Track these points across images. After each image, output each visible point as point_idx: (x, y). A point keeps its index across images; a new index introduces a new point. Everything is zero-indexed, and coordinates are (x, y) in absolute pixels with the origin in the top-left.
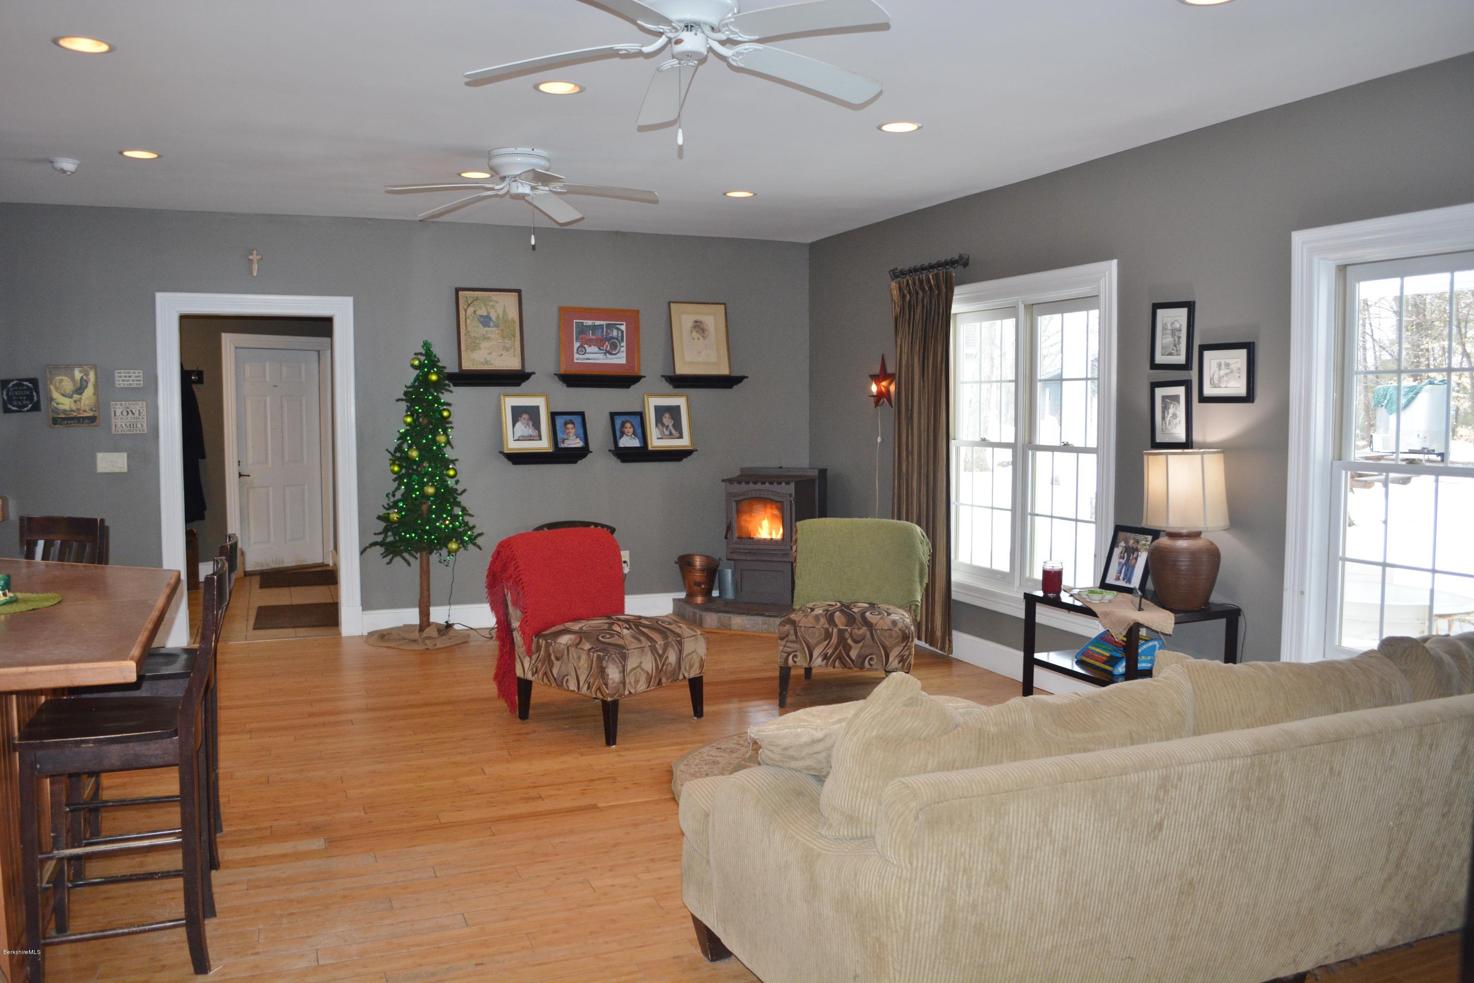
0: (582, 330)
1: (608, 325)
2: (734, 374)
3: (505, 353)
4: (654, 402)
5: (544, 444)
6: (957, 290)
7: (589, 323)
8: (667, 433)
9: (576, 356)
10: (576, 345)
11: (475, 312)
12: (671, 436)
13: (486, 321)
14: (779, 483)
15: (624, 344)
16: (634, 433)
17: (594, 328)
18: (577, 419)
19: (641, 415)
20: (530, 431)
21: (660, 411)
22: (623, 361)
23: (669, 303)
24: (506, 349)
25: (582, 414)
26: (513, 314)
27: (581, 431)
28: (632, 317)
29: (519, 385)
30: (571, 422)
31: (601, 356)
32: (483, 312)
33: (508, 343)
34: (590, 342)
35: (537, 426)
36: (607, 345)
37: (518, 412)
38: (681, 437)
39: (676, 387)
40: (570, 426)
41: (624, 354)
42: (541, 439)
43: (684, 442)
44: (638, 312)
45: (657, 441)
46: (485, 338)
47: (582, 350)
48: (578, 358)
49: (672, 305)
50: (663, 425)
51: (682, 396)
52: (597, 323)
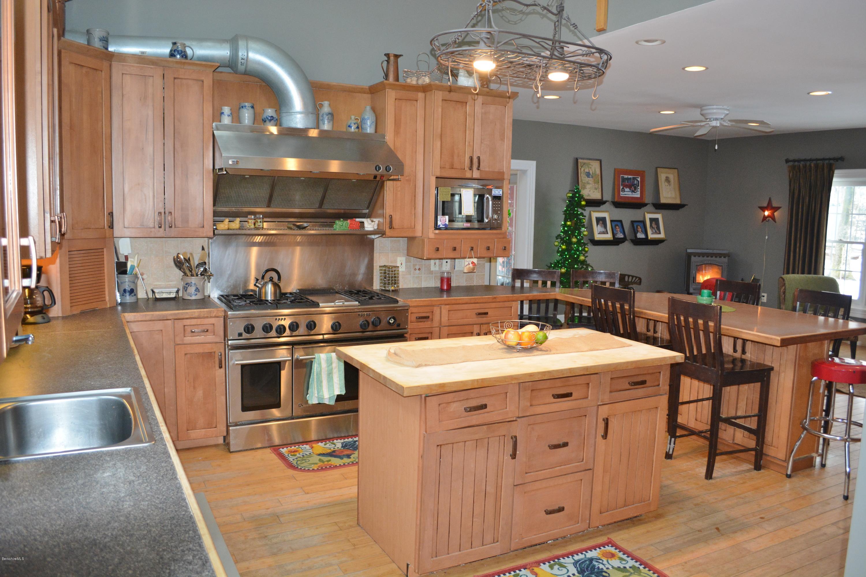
0: (624, 180)
1: (633, 178)
2: (683, 203)
3: (595, 191)
4: (648, 216)
5: (609, 236)
6: (837, 172)
7: (626, 176)
8: (654, 231)
9: (621, 193)
10: (621, 187)
11: (584, 170)
12: (656, 233)
13: (588, 175)
14: (720, 257)
15: (639, 187)
16: (642, 231)
17: (628, 179)
18: (619, 224)
19: (644, 222)
20: (603, 230)
21: (652, 220)
22: (639, 196)
23: (657, 168)
24: (596, 189)
25: (621, 221)
26: (598, 172)
27: (622, 230)
28: (641, 174)
29: (599, 206)
30: (617, 225)
31: (630, 193)
32: (587, 170)
33: (596, 185)
34: (627, 186)
35: (605, 226)
36: (633, 188)
37: (598, 220)
38: (660, 233)
39: (656, 209)
40: (617, 227)
41: (639, 193)
42: (608, 233)
43: (662, 236)
44: (644, 171)
45: (651, 236)
46: (588, 183)
47: (623, 190)
48: (622, 194)
49: (658, 169)
50: (653, 227)
51: (659, 213)
52: (629, 177)
